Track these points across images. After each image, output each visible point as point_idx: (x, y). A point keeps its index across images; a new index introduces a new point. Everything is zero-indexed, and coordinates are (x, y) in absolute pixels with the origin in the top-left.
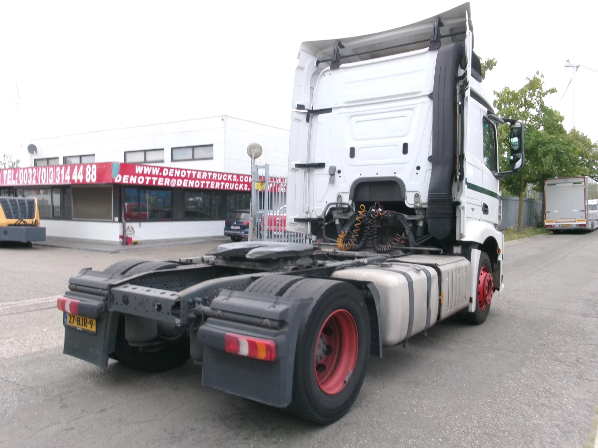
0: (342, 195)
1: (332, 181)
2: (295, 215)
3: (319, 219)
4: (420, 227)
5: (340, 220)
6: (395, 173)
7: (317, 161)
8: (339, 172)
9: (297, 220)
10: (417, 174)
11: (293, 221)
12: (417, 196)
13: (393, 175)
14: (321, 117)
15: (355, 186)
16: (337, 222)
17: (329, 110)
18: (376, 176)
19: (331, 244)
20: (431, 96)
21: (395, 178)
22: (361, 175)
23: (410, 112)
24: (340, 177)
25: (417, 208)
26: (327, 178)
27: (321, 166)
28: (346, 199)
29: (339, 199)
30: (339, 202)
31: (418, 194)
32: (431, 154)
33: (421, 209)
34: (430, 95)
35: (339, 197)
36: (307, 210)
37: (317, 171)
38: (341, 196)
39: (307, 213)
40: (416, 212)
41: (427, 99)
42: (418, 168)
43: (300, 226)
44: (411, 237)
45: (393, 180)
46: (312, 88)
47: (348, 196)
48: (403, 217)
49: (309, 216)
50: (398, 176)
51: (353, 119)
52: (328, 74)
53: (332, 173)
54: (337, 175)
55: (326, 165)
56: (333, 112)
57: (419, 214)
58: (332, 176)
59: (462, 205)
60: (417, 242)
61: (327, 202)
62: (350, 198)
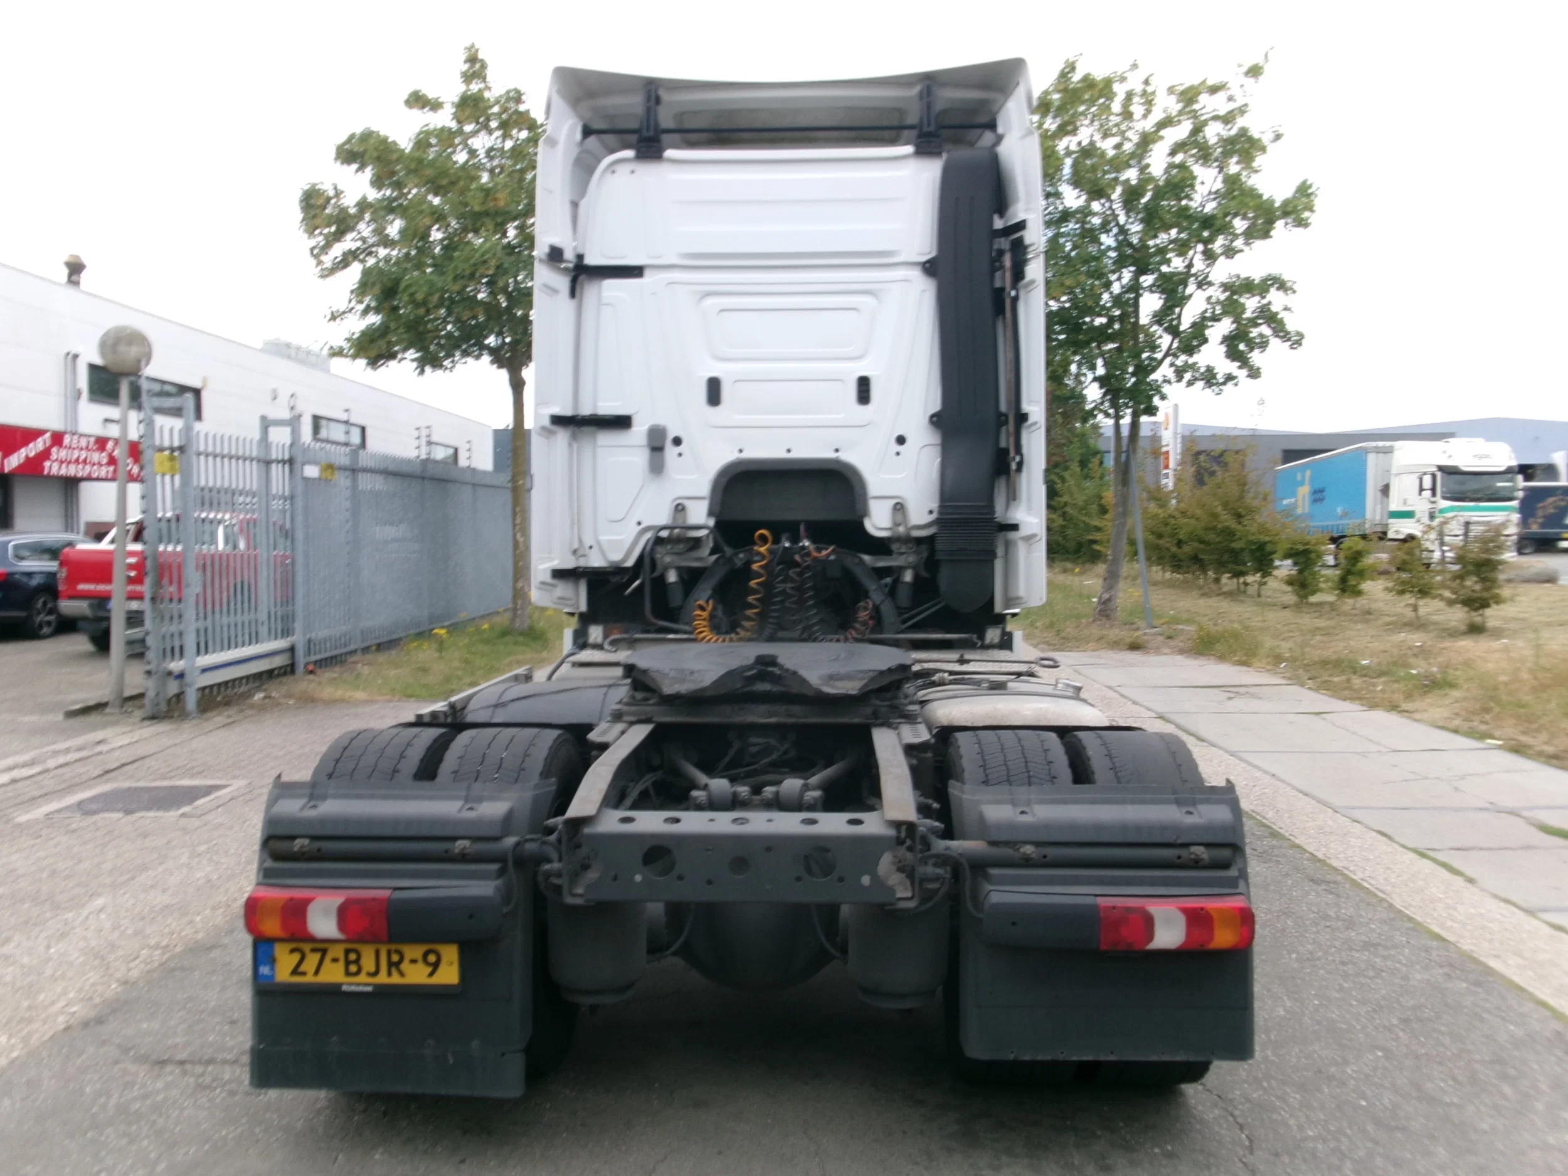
0: (686, 503)
1: (657, 466)
2: (552, 560)
3: (617, 570)
4: (907, 583)
5: (680, 570)
6: (836, 450)
7: (608, 407)
8: (677, 441)
9: (559, 574)
10: (898, 454)
11: (547, 578)
12: (899, 508)
13: (831, 455)
14: (611, 287)
15: (724, 480)
16: (672, 577)
17: (634, 272)
18: (784, 455)
19: (671, 636)
20: (930, 268)
21: (837, 461)
22: (741, 451)
23: (866, 299)
24: (680, 455)
25: (897, 539)
26: (640, 458)
27: (622, 422)
28: (699, 515)
29: (679, 515)
30: (680, 523)
31: (900, 504)
32: (936, 406)
33: (907, 540)
34: (927, 265)
35: (680, 509)
36: (576, 546)
37: (606, 439)
38: (684, 509)
39: (575, 552)
40: (894, 547)
41: (916, 274)
42: (901, 440)
43: (563, 589)
44: (887, 608)
45: (832, 466)
46: (575, 205)
47: (704, 506)
48: (862, 562)
49: (582, 563)
50: (846, 456)
51: (709, 301)
52: (623, 170)
53: (657, 444)
54: (670, 451)
55: (635, 421)
56: (649, 278)
57: (903, 553)
58: (657, 454)
59: (1024, 531)
60: (904, 622)
61: (639, 523)
62: (711, 513)
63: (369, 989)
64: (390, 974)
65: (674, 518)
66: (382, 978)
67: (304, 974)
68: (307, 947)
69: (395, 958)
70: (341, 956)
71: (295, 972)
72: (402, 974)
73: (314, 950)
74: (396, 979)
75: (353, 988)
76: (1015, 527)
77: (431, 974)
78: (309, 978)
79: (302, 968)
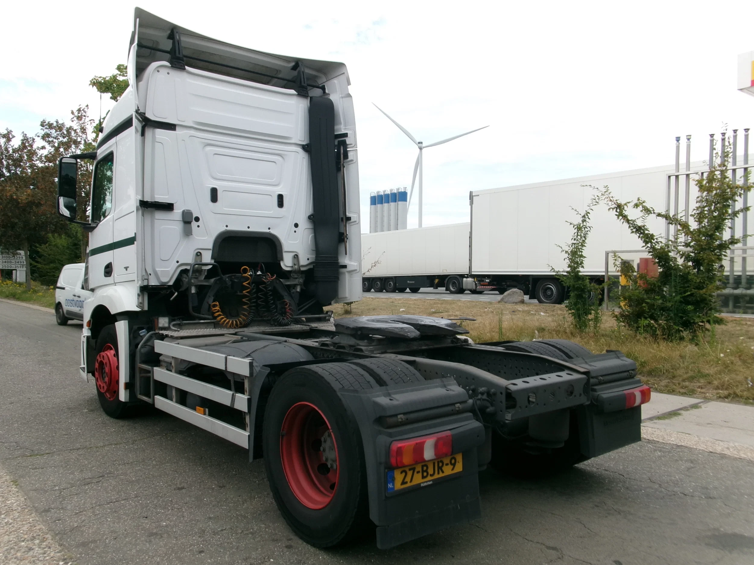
0: (202, 252)
1: (187, 232)
4: (298, 292)
5: (197, 286)
6: (269, 229)
7: (161, 198)
8: (197, 219)
9: (142, 289)
10: (295, 232)
12: (296, 257)
13: (268, 231)
14: (160, 133)
15: (219, 241)
16: (193, 290)
17: (171, 127)
18: (246, 229)
19: (202, 321)
20: (306, 148)
21: (270, 234)
22: (227, 226)
23: (279, 158)
24: (198, 226)
25: (294, 271)
26: (178, 227)
27: (168, 207)
28: (207, 258)
29: (198, 258)
30: (198, 261)
31: (297, 255)
32: (310, 211)
33: (299, 272)
34: (306, 146)
35: (199, 255)
36: (144, 273)
37: (160, 215)
38: (201, 255)
39: (143, 277)
40: (293, 275)
41: (300, 150)
42: (296, 225)
43: (141, 298)
45: (267, 236)
47: (210, 253)
48: (280, 282)
49: (145, 283)
50: (272, 231)
51: (208, 148)
52: (164, 71)
53: (187, 220)
54: (194, 224)
55: (175, 206)
56: (179, 131)
57: (296, 278)
58: (188, 225)
59: (349, 268)
60: (299, 310)
61: (178, 262)
62: (213, 258)
63: (431, 483)
64: (438, 473)
65: (196, 260)
66: (436, 476)
67: (406, 483)
68: (407, 469)
69: (440, 464)
70: (420, 470)
71: (403, 483)
72: (443, 472)
73: (410, 470)
74: (441, 475)
75: (425, 484)
76: (345, 267)
77: (453, 469)
78: (409, 485)
79: (406, 480)
